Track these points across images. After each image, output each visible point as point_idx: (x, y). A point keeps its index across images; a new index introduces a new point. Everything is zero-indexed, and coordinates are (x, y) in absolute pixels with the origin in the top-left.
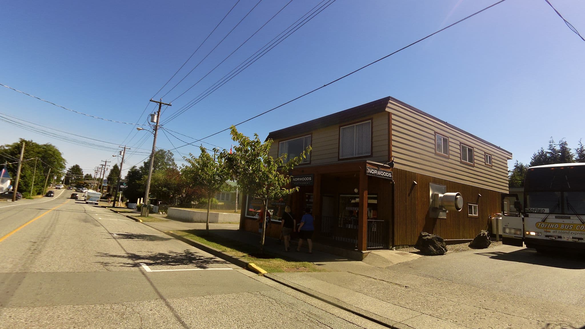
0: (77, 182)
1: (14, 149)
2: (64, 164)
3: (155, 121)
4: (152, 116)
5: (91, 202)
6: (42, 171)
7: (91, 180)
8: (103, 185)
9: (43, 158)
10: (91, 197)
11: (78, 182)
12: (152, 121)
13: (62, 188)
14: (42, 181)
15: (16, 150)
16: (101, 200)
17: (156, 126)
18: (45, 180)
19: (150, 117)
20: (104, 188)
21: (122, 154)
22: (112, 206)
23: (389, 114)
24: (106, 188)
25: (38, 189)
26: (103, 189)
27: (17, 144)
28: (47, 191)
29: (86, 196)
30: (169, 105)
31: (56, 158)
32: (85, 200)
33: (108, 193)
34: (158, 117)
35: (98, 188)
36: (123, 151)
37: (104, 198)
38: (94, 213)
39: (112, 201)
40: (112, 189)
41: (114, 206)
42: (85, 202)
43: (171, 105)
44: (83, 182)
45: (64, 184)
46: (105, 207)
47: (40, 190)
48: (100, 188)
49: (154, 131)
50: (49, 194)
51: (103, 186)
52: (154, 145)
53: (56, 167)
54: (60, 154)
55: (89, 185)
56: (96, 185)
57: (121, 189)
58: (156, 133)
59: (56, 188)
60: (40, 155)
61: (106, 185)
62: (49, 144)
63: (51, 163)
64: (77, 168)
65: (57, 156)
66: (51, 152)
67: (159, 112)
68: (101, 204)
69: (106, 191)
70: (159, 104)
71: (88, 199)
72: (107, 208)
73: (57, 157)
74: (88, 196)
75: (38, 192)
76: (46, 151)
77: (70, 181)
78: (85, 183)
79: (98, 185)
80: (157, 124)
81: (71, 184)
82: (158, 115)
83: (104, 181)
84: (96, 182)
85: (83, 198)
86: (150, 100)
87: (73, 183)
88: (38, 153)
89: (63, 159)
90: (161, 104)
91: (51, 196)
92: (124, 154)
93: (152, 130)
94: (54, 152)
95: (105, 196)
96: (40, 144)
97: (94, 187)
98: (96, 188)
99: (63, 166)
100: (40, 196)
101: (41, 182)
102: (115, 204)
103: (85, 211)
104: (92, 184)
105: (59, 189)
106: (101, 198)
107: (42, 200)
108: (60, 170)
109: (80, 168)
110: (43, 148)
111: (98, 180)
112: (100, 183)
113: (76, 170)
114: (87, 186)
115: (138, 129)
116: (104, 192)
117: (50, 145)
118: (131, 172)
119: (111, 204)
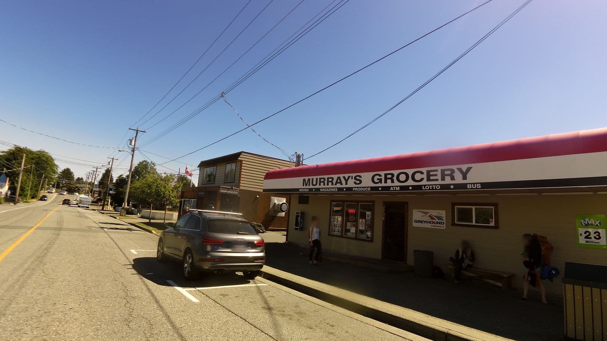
0: (67, 186)
1: (9, 155)
2: (57, 169)
3: (133, 144)
4: (131, 141)
5: (83, 205)
6: (36, 177)
7: (82, 184)
8: (94, 189)
9: (37, 164)
10: (83, 201)
11: (69, 186)
12: (131, 144)
13: (54, 192)
14: (36, 186)
15: (11, 156)
16: (92, 204)
17: (134, 148)
18: (39, 185)
19: (129, 142)
20: (96, 192)
21: (111, 164)
22: (101, 209)
23: (241, 161)
24: (97, 193)
25: (32, 193)
26: (94, 194)
27: (12, 150)
28: (41, 195)
29: (78, 201)
30: (144, 132)
31: (48, 164)
32: (77, 204)
33: (99, 198)
34: (135, 141)
35: (90, 191)
36: (111, 162)
37: (94, 203)
38: (86, 213)
39: (101, 205)
40: (102, 194)
41: (103, 210)
42: (77, 206)
43: (146, 132)
44: (74, 186)
45: (55, 188)
46: (95, 210)
47: (34, 194)
48: (91, 192)
49: (132, 152)
50: (43, 198)
51: (94, 191)
52: (131, 163)
53: (49, 172)
54: (52, 159)
55: (80, 190)
56: (87, 189)
57: (110, 195)
58: (133, 153)
59: (49, 192)
60: (34, 161)
61: (98, 189)
62: (43, 150)
63: (44, 169)
64: (68, 171)
65: (50, 162)
66: (44, 159)
67: (136, 137)
68: (92, 207)
69: (97, 195)
70: (136, 131)
71: (80, 203)
72: (96, 210)
73: (50, 164)
74: (80, 200)
75: (32, 196)
76: (39, 158)
77: (61, 185)
78: (77, 187)
79: (89, 189)
80: (134, 147)
81: (62, 187)
82: (136, 139)
83: (95, 186)
84: (88, 186)
85: (75, 202)
86: (129, 129)
87: (64, 187)
88: (32, 159)
89: (56, 165)
90: (137, 131)
91: (44, 200)
92: (112, 164)
93: (130, 151)
94: (47, 158)
95: (96, 200)
96: (33, 151)
97: (85, 191)
98: (87, 192)
99: (55, 171)
100: (34, 200)
101: (34, 187)
102: (104, 208)
103: (78, 212)
104: (84, 189)
105: (52, 193)
106: (93, 202)
107: (36, 203)
108: (52, 175)
109: (71, 172)
110: (37, 155)
111: (90, 184)
112: (91, 187)
113: (67, 173)
114: (79, 191)
115: (120, 151)
116: (95, 197)
117: (43, 152)
118: (118, 180)
119: (101, 208)
